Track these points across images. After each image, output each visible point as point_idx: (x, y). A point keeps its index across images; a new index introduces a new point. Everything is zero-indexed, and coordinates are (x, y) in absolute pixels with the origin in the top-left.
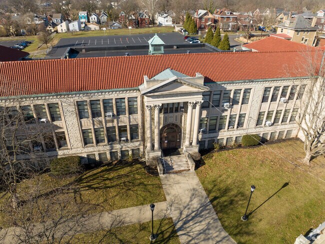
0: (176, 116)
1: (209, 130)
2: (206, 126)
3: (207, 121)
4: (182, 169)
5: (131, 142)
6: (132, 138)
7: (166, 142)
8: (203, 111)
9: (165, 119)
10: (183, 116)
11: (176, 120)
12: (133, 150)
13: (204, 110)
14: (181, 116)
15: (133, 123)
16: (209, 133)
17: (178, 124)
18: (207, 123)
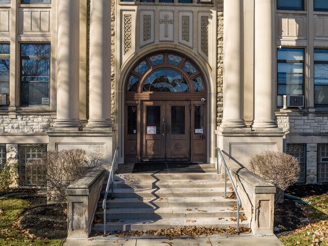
0: (186, 20)
1: (316, 105)
2: (303, 86)
3: (303, 62)
4: (202, 222)
5: (18, 112)
6: (24, 99)
7: (151, 130)
8: (285, 21)
9: (145, 27)
10: (212, 23)
11: (186, 37)
12: (21, 148)
13: (287, 16)
14: (205, 22)
15: (31, 34)
16: (317, 113)
17: (194, 52)
18: (303, 76)
